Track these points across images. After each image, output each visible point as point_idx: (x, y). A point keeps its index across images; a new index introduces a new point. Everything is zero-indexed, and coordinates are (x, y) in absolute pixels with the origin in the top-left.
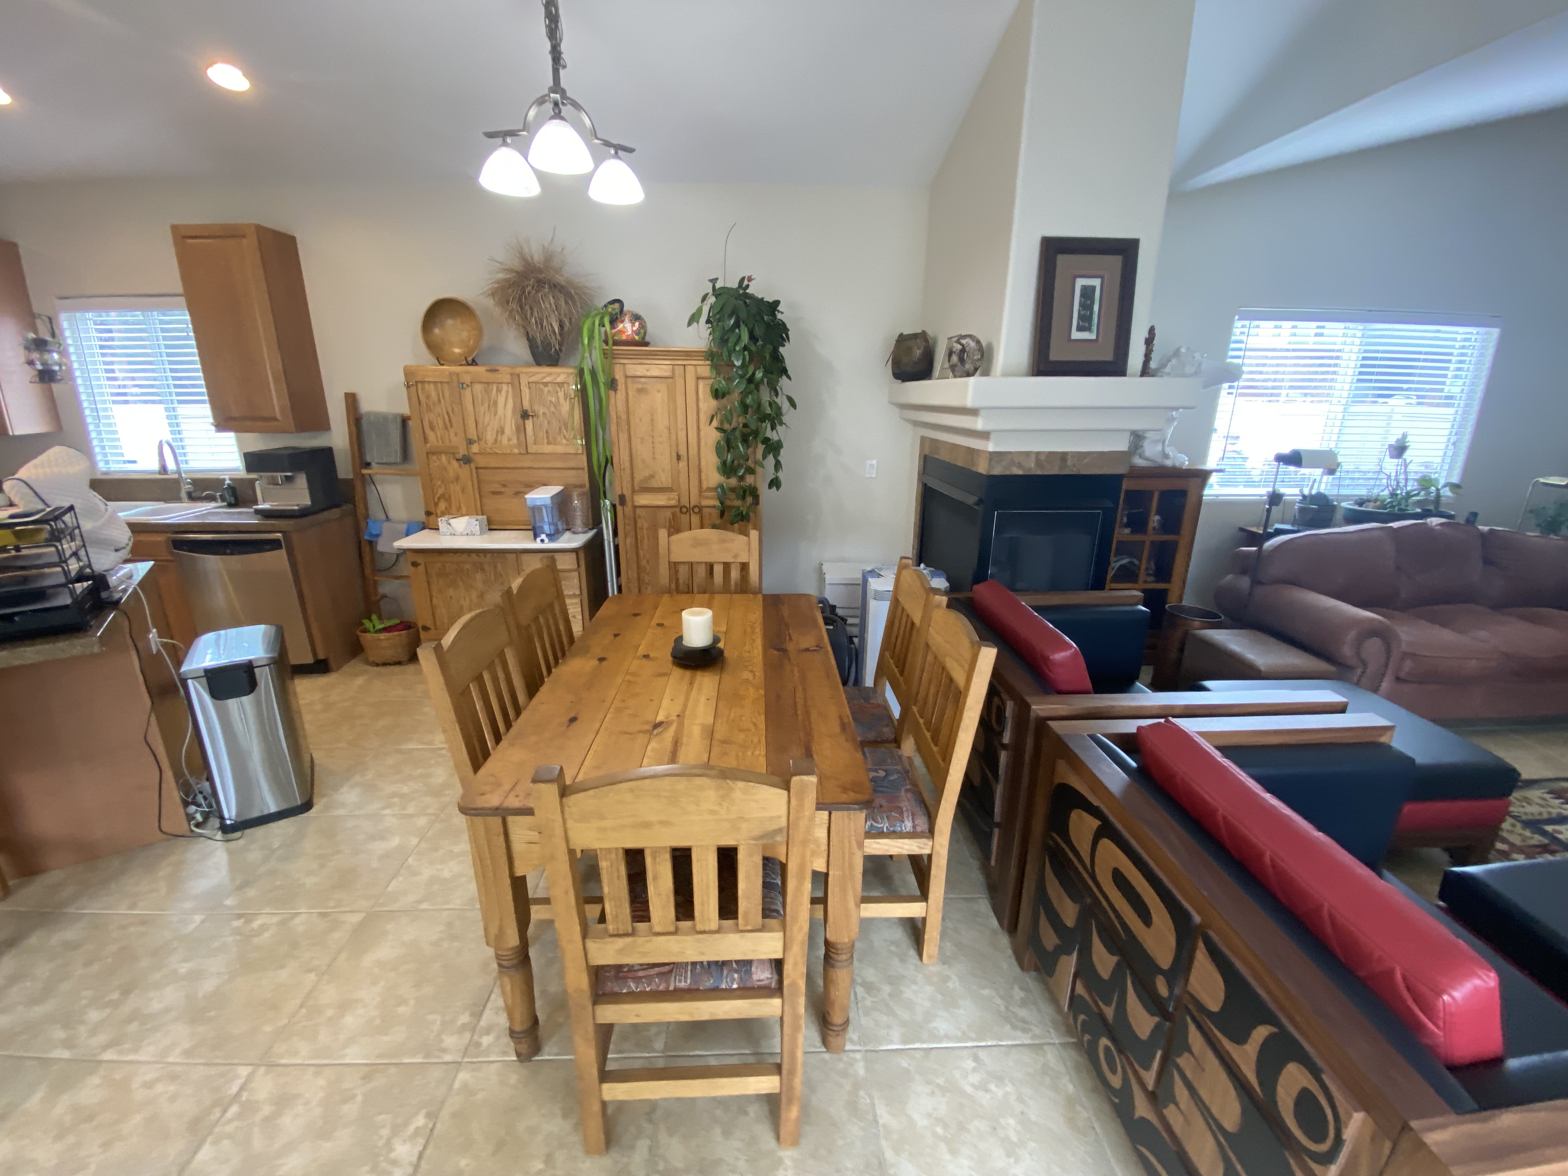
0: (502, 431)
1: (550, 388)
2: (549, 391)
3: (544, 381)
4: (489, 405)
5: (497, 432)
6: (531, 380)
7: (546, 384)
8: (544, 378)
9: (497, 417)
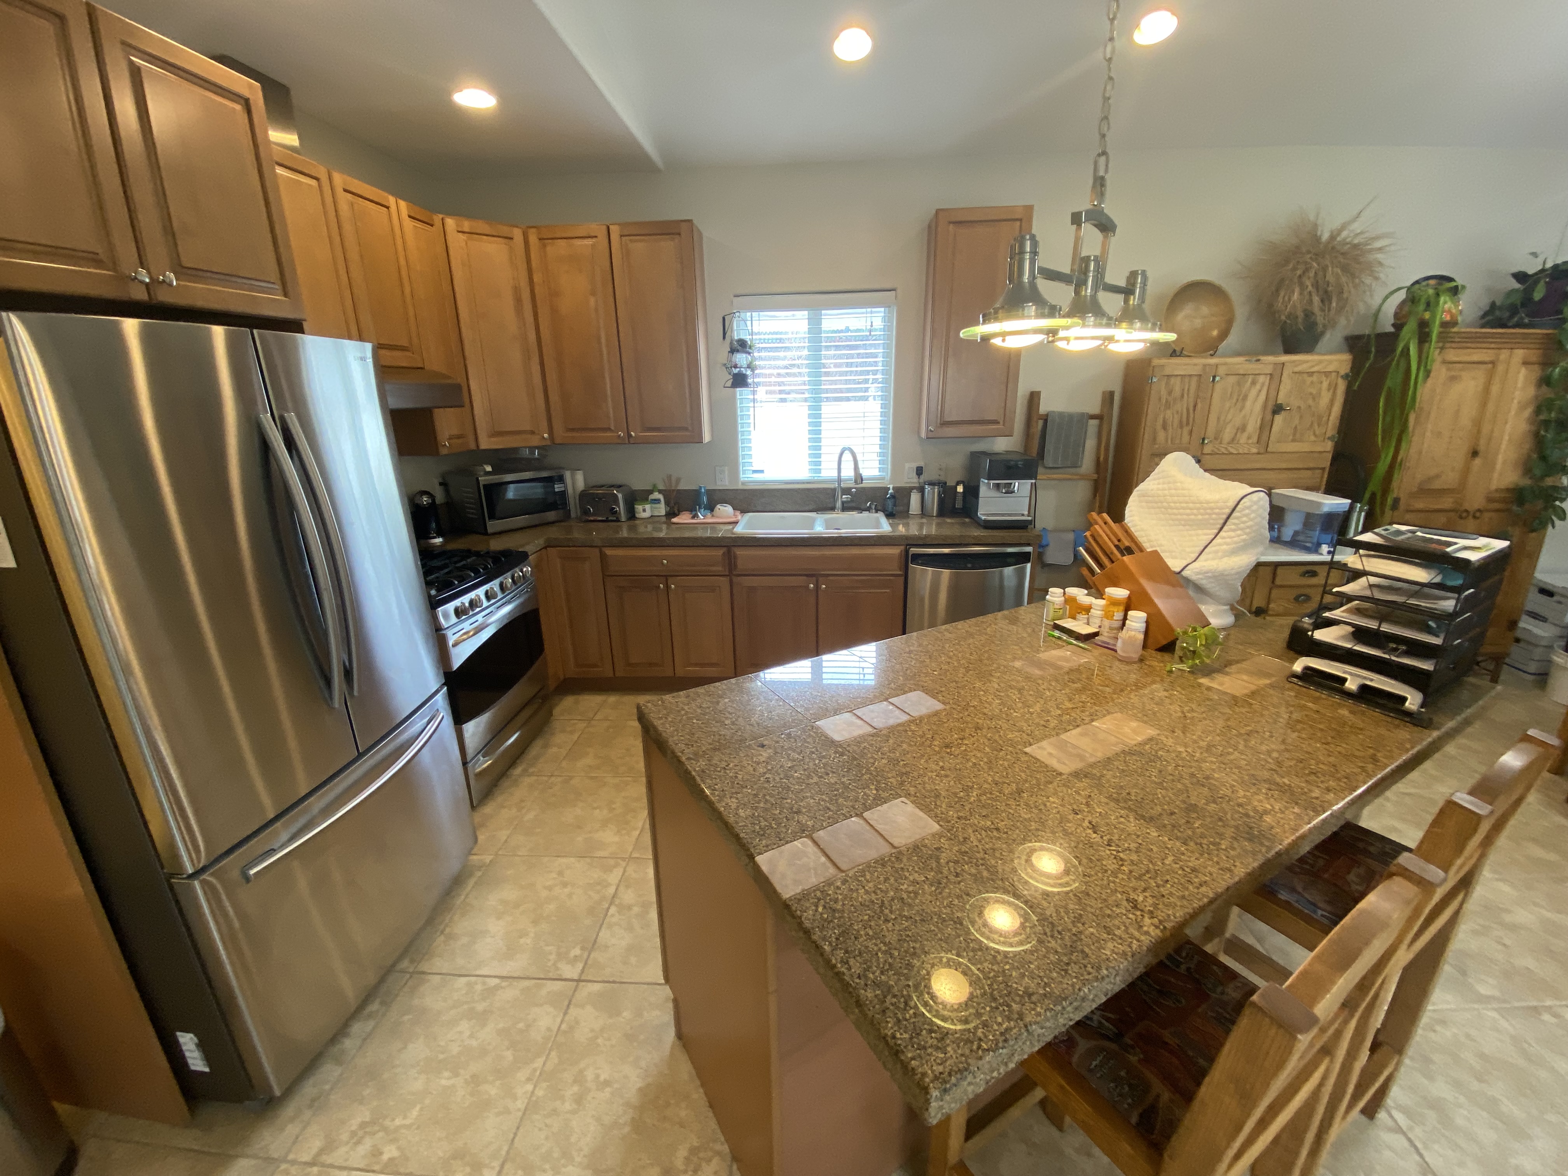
0: (1243, 428)
1: (1315, 378)
2: (1312, 383)
3: (1312, 370)
4: (1237, 400)
5: (1238, 429)
6: (1297, 369)
7: (1311, 374)
8: (1313, 366)
9: (1243, 413)
